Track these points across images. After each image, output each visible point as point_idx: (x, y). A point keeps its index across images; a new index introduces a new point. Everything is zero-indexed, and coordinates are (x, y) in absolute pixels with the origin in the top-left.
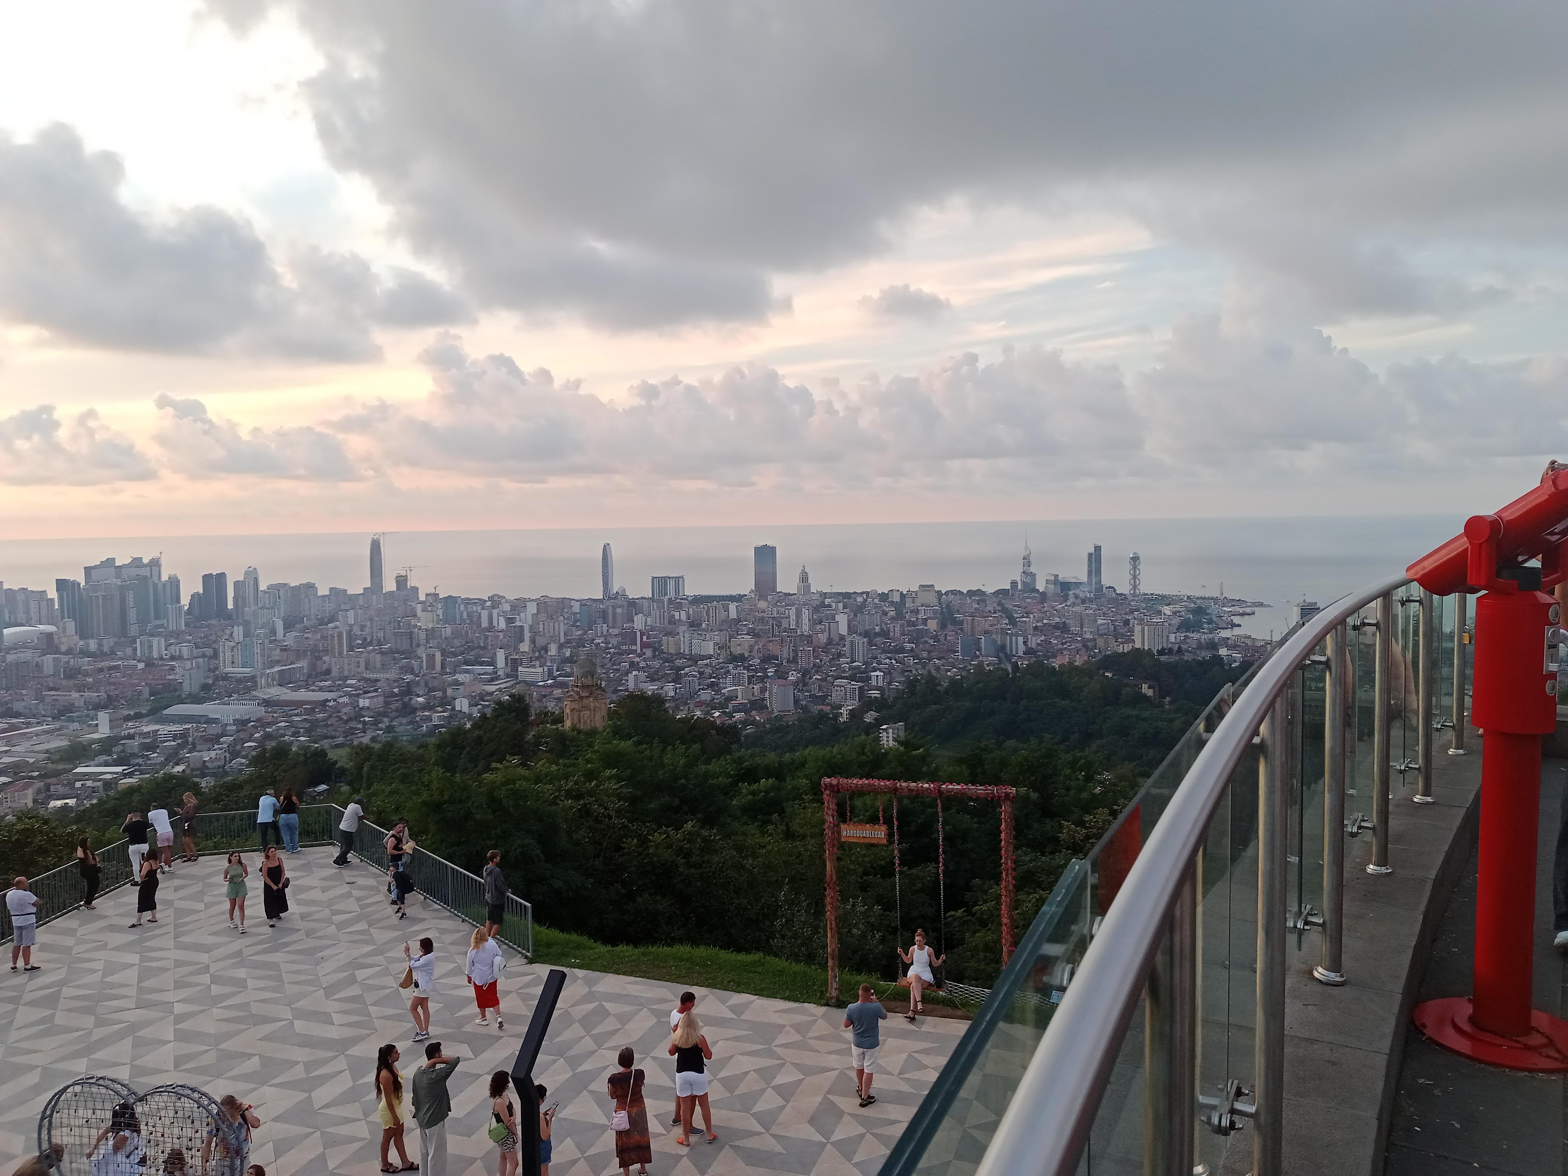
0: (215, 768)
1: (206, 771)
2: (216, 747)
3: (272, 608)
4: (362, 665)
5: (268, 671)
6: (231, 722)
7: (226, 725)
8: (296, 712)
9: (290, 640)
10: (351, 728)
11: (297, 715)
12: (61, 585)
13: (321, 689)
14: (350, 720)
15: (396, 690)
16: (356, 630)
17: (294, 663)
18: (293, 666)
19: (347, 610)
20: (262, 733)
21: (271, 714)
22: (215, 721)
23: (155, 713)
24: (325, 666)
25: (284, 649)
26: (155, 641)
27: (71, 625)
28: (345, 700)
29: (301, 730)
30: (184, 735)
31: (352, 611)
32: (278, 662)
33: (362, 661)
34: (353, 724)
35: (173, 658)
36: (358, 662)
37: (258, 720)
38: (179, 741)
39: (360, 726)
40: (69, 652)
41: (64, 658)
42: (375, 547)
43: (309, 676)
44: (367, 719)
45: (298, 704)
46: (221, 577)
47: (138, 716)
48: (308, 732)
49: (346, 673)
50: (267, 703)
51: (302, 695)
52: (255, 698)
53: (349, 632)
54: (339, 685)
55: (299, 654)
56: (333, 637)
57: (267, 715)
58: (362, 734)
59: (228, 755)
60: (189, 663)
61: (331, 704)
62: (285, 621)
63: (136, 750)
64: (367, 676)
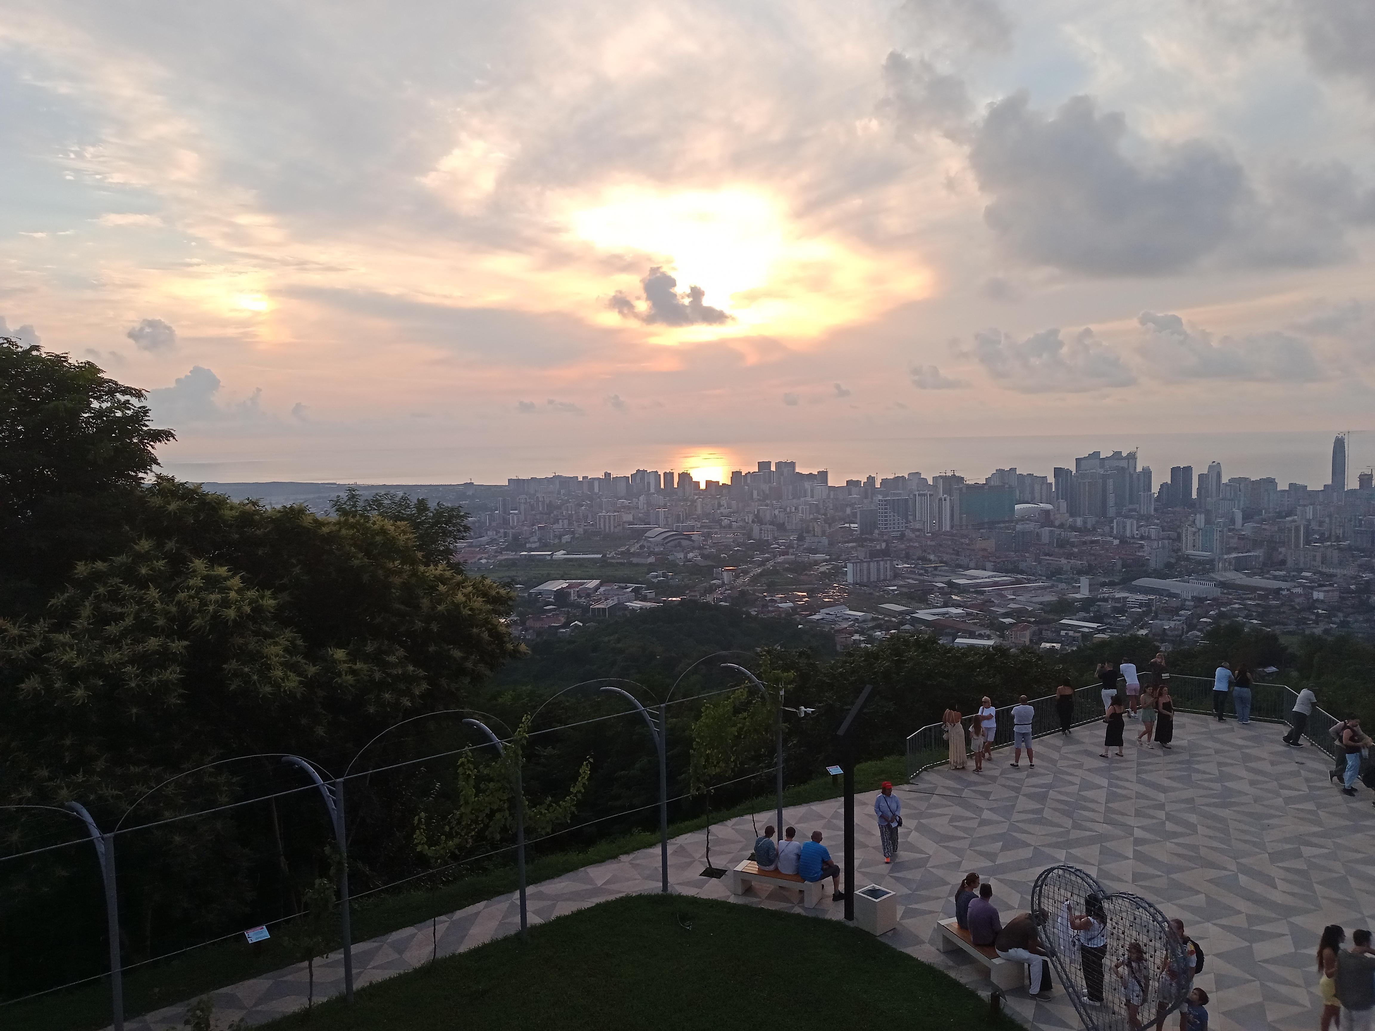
0: (1173, 636)
1: (1165, 638)
2: (1175, 618)
3: (1232, 500)
4: (1319, 559)
5: (1226, 557)
6: (1190, 598)
7: (1185, 600)
8: (1250, 596)
9: (1248, 529)
10: (1305, 618)
11: (1250, 599)
12: (1058, 472)
13: (1275, 578)
14: (1303, 610)
15: (1353, 587)
16: (1314, 526)
17: (1248, 551)
18: (1250, 554)
19: (1305, 506)
20: (1217, 611)
21: (1226, 596)
22: (1176, 596)
23: (1125, 583)
24: (1281, 557)
25: (1242, 538)
26: (1128, 522)
27: (1063, 505)
28: (1299, 590)
29: (1254, 614)
30: (1148, 604)
31: (1311, 507)
32: (1236, 549)
33: (1319, 555)
34: (1306, 615)
35: (1142, 538)
36: (1315, 556)
37: (1214, 599)
38: (1144, 609)
39: (1313, 617)
40: (1061, 526)
41: (1057, 531)
42: (1339, 446)
43: (1264, 564)
44: (1320, 611)
45: (1253, 589)
46: (1188, 470)
47: (1111, 584)
48: (1260, 616)
49: (1302, 566)
50: (1222, 585)
51: (1257, 581)
52: (1212, 580)
53: (1307, 528)
54: (1294, 576)
55: (1256, 544)
56: (1290, 530)
57: (1223, 596)
58: (1314, 625)
59: (1185, 627)
60: (1156, 543)
61: (1285, 592)
62: (1244, 511)
63: (1109, 612)
64: (1324, 570)
